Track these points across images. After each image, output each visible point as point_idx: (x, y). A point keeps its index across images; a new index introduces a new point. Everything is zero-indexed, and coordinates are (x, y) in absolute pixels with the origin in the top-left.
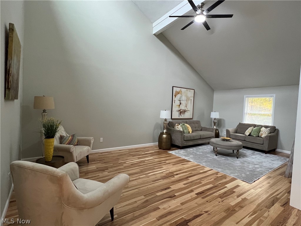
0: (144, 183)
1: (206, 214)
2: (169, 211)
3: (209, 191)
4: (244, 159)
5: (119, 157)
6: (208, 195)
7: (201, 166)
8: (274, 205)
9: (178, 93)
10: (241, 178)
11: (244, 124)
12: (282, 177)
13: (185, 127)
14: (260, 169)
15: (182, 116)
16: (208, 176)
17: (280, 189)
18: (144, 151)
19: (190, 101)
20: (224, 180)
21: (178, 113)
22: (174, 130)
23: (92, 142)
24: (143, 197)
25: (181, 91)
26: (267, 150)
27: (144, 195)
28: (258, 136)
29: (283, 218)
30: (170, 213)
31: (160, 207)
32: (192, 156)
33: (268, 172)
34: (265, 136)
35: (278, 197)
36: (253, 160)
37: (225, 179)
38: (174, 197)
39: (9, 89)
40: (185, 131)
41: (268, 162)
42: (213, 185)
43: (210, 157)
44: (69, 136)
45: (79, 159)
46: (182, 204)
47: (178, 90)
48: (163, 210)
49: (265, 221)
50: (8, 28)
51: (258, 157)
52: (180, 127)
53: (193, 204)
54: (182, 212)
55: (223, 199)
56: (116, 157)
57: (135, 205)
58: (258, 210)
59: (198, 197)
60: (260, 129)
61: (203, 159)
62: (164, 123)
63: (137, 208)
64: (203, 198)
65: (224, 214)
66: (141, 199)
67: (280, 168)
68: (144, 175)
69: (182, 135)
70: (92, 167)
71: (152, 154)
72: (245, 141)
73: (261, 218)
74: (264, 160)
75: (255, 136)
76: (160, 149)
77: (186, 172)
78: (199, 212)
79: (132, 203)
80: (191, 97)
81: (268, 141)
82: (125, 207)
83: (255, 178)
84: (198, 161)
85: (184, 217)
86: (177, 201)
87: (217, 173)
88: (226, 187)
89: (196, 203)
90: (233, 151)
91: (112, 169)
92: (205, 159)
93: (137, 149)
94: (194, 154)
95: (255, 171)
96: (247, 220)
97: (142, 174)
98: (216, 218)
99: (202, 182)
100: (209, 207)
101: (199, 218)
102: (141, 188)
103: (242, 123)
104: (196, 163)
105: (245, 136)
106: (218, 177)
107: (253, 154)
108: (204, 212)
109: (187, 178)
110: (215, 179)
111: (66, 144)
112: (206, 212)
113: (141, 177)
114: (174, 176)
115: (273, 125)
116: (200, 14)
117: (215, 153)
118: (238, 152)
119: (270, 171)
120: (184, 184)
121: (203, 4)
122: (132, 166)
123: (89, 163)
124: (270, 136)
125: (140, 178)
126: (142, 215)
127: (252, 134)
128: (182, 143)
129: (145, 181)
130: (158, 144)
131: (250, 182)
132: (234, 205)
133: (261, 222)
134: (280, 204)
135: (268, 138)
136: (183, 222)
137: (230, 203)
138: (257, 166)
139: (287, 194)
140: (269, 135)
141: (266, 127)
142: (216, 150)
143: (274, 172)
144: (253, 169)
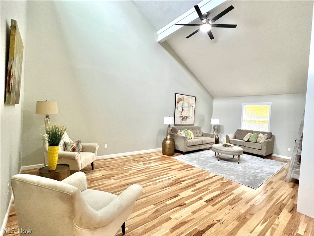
0: (152, 191)
1: (218, 224)
2: (182, 221)
3: (217, 198)
4: (244, 164)
5: (123, 164)
6: (217, 202)
7: (206, 172)
8: (282, 211)
9: (180, 100)
10: (246, 183)
11: (242, 131)
12: (283, 182)
13: (188, 133)
14: (261, 174)
15: (185, 122)
16: (214, 182)
17: (284, 194)
18: (148, 157)
19: (192, 107)
20: (230, 186)
21: (180, 119)
22: (177, 136)
23: (97, 148)
24: (153, 206)
25: (184, 98)
26: (265, 155)
27: (154, 204)
28: (256, 142)
29: (294, 224)
30: (183, 223)
31: (171, 217)
32: (195, 161)
33: (269, 177)
34: (263, 141)
35: (284, 202)
36: (254, 165)
37: (231, 184)
38: (184, 205)
39: (10, 92)
40: (188, 137)
41: (267, 167)
42: (220, 192)
43: (212, 162)
44: (73, 142)
45: (84, 167)
46: (194, 213)
47: (181, 96)
48: (175, 220)
49: (277, 229)
50: (10, 25)
51: (257, 162)
52: (183, 133)
53: (204, 212)
54: (195, 222)
55: (233, 206)
56: (121, 163)
57: (146, 215)
58: (269, 217)
59: (208, 205)
60: (258, 134)
61: (207, 165)
62: (168, 129)
63: (148, 219)
64: (213, 206)
65: (236, 223)
66: (151, 208)
67: (279, 172)
68: (151, 182)
69: (185, 141)
70: (97, 174)
71: (157, 160)
72: (244, 146)
73: (273, 226)
74: (263, 165)
75: (253, 142)
76: (164, 154)
77: (192, 178)
78: (212, 221)
79: (142, 213)
80: (193, 104)
81: (266, 146)
82: (135, 218)
83: (259, 183)
84: (202, 166)
85: (198, 227)
86: (188, 210)
87: (222, 179)
88: (233, 193)
89: (207, 212)
90: (234, 156)
91: (118, 177)
92: (208, 164)
93: (142, 154)
94: (197, 159)
95: (257, 176)
96: (260, 228)
97: (149, 181)
98: (230, 228)
99: (209, 188)
100: (220, 216)
101: (213, 228)
102: (150, 197)
103: (240, 129)
104: (201, 169)
105: (244, 141)
106: (223, 182)
107: (252, 159)
108: (217, 221)
109: (194, 185)
110: (221, 185)
111: (70, 151)
112: (219, 221)
113: (148, 184)
114: (182, 183)
115: (269, 132)
116: (205, 23)
117: (216, 159)
118: (239, 158)
119: (271, 175)
120: (192, 191)
121: (208, 13)
122: (139, 173)
123: (94, 170)
124: (267, 142)
125: (147, 186)
126: (154, 227)
127: (250, 140)
128: (185, 148)
129: (153, 188)
130: (161, 150)
131: (255, 188)
132: (244, 213)
133: (274, 230)
134: (288, 210)
135: (266, 144)
136: (197, 233)
137: (240, 211)
138: (258, 171)
139: (291, 199)
140: (267, 140)
141: (264, 133)
142: (218, 155)
143: (274, 177)
144: (256, 174)
